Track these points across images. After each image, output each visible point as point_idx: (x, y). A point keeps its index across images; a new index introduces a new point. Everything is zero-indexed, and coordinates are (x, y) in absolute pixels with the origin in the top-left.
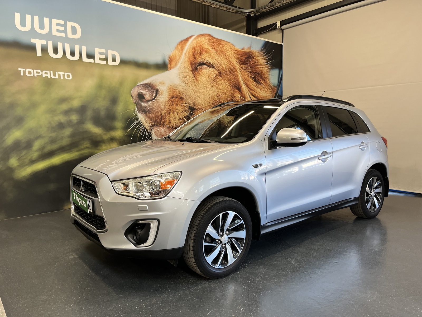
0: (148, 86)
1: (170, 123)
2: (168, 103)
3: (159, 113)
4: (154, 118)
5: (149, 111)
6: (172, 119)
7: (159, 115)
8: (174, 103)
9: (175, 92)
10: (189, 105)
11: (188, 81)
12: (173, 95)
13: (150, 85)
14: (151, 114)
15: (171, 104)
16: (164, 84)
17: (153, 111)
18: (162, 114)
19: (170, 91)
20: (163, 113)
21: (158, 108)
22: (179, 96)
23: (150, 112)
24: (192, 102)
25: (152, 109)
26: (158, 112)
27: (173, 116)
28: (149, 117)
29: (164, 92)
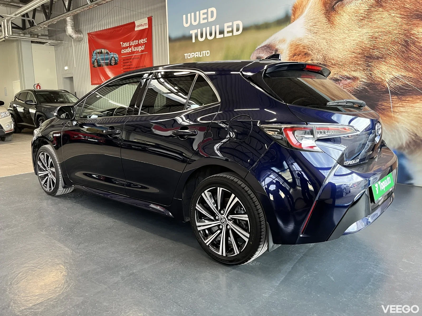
0: (267, 48)
9: (298, 48)
10: (316, 61)
11: (317, 30)
12: (295, 52)
13: (268, 46)
16: (284, 41)
19: (291, 49)
22: (303, 53)
24: (321, 57)
29: (284, 51)
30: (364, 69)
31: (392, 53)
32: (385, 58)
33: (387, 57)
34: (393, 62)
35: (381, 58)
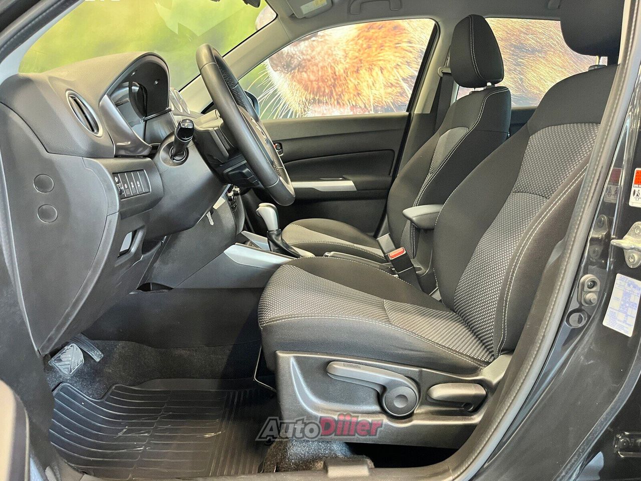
1: (358, 94)
2: (356, 44)
3: (329, 70)
4: (314, 83)
5: (301, 67)
6: (365, 84)
7: (328, 76)
8: (374, 42)
14: (306, 72)
15: (365, 46)
17: (313, 66)
18: (337, 73)
20: (340, 69)
21: (326, 57)
23: (304, 67)
25: (309, 61)
26: (324, 67)
27: (368, 79)
28: (300, 82)
30: (510, 70)
31: (557, 44)
32: (546, 53)
33: (548, 50)
34: (558, 61)
35: (539, 52)
